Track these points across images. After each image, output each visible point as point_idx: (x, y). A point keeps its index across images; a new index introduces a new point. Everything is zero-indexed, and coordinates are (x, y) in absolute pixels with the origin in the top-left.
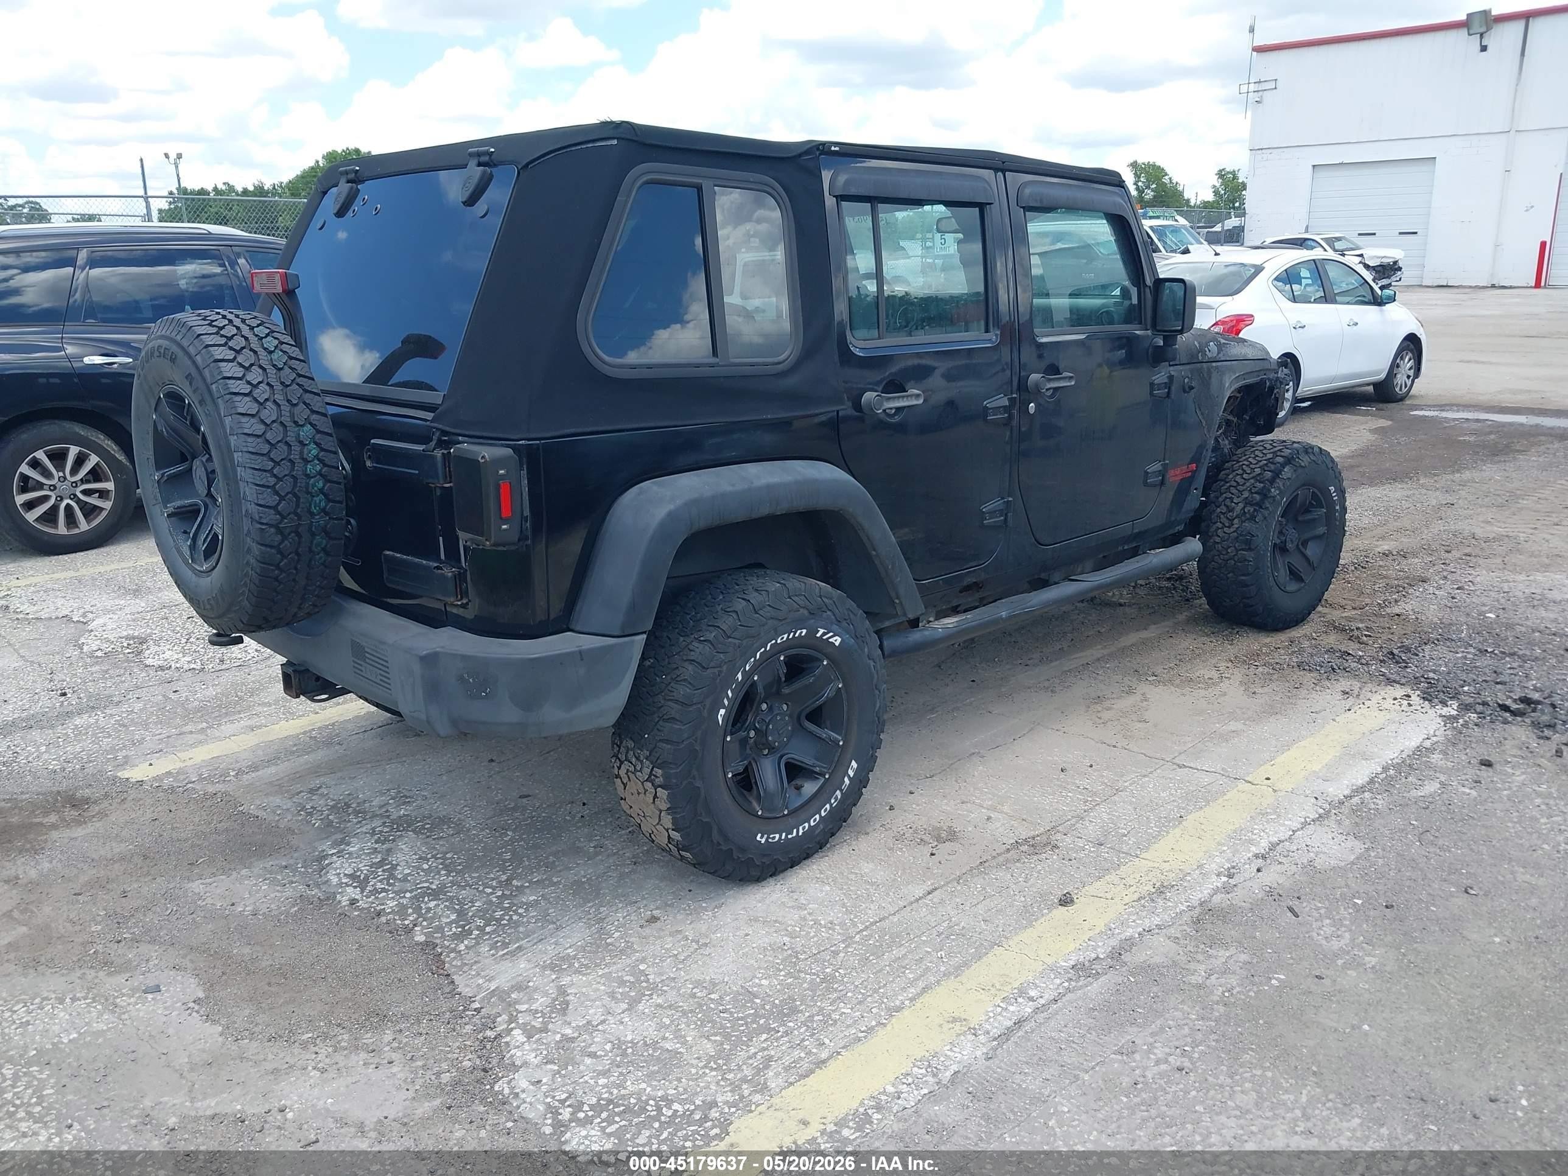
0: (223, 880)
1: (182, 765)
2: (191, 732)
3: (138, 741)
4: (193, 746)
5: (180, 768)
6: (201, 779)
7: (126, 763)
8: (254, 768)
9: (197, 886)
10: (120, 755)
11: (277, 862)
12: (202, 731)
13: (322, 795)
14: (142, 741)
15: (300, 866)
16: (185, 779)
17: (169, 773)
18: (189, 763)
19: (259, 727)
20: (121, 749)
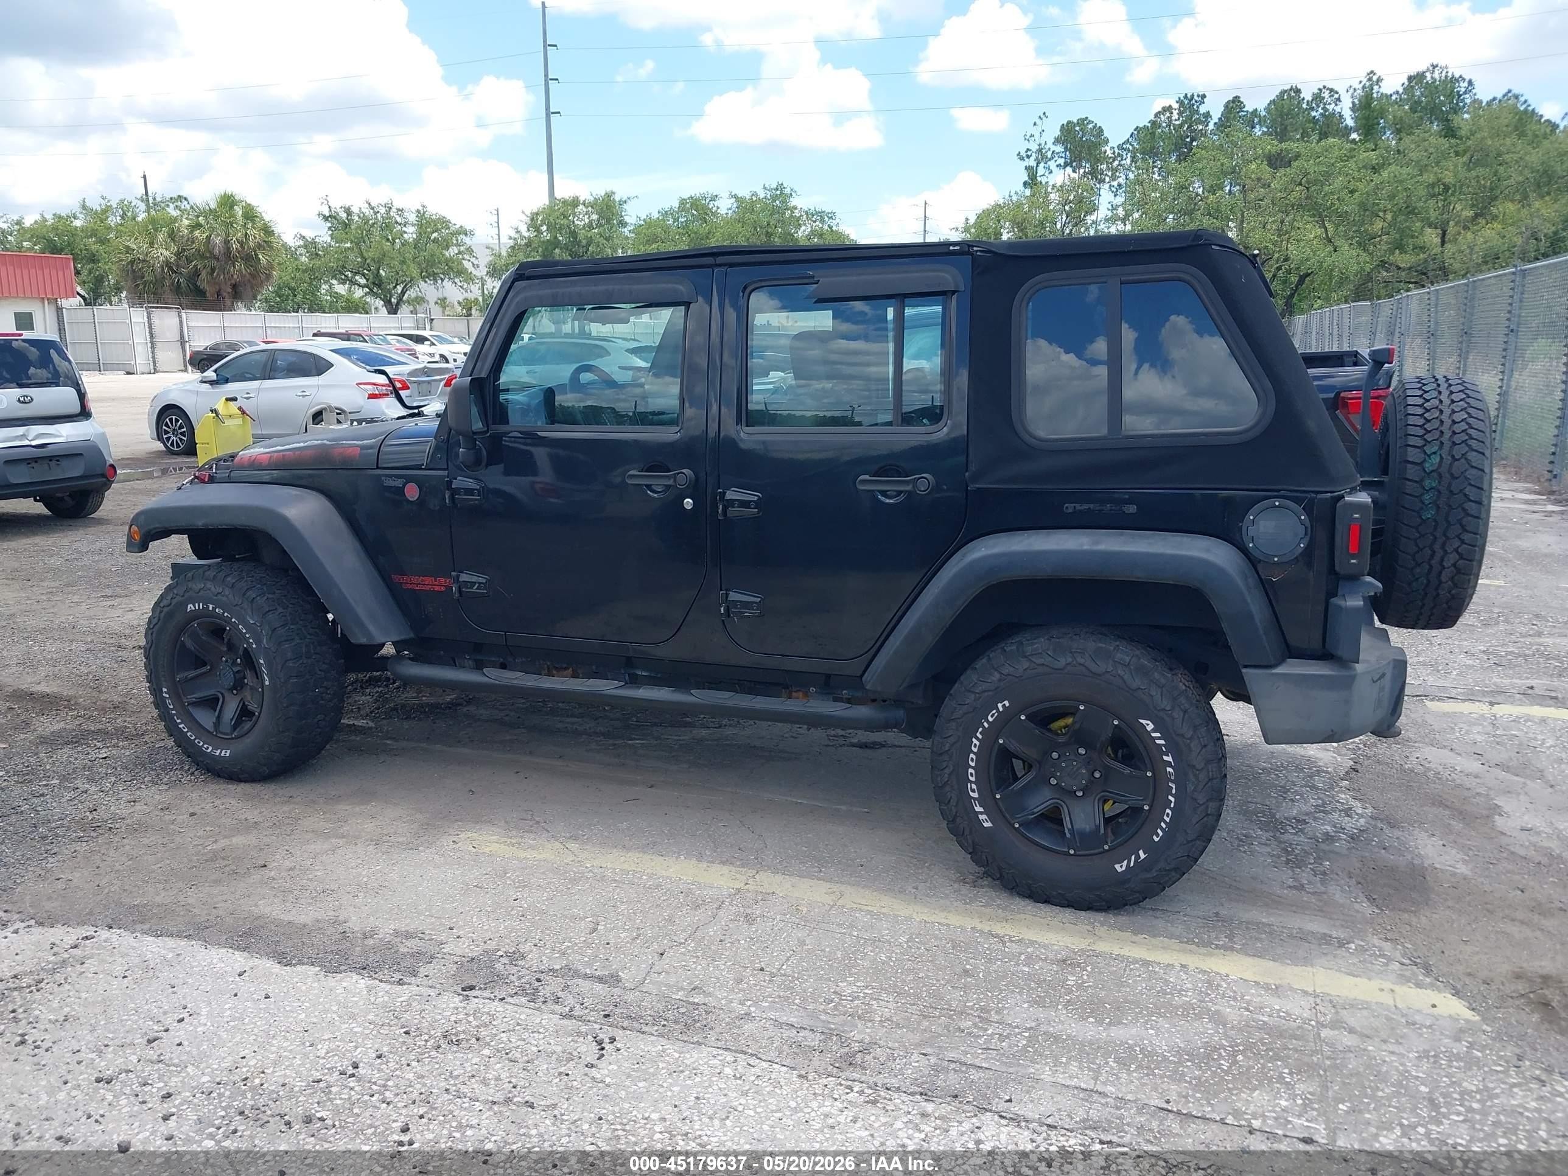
0: (1439, 863)
1: (1397, 988)
2: (1352, 1031)
3: (1428, 1057)
4: (1366, 1006)
5: (1402, 984)
6: (1390, 960)
7: (1461, 1031)
8: (1325, 939)
9: (1462, 869)
10: (1462, 1048)
11: (1388, 855)
12: (1336, 1024)
13: (1295, 880)
14: (1424, 1055)
15: (1374, 843)
16: (1406, 970)
17: (1419, 985)
18: (1388, 985)
19: (1267, 987)
20: (1458, 1058)
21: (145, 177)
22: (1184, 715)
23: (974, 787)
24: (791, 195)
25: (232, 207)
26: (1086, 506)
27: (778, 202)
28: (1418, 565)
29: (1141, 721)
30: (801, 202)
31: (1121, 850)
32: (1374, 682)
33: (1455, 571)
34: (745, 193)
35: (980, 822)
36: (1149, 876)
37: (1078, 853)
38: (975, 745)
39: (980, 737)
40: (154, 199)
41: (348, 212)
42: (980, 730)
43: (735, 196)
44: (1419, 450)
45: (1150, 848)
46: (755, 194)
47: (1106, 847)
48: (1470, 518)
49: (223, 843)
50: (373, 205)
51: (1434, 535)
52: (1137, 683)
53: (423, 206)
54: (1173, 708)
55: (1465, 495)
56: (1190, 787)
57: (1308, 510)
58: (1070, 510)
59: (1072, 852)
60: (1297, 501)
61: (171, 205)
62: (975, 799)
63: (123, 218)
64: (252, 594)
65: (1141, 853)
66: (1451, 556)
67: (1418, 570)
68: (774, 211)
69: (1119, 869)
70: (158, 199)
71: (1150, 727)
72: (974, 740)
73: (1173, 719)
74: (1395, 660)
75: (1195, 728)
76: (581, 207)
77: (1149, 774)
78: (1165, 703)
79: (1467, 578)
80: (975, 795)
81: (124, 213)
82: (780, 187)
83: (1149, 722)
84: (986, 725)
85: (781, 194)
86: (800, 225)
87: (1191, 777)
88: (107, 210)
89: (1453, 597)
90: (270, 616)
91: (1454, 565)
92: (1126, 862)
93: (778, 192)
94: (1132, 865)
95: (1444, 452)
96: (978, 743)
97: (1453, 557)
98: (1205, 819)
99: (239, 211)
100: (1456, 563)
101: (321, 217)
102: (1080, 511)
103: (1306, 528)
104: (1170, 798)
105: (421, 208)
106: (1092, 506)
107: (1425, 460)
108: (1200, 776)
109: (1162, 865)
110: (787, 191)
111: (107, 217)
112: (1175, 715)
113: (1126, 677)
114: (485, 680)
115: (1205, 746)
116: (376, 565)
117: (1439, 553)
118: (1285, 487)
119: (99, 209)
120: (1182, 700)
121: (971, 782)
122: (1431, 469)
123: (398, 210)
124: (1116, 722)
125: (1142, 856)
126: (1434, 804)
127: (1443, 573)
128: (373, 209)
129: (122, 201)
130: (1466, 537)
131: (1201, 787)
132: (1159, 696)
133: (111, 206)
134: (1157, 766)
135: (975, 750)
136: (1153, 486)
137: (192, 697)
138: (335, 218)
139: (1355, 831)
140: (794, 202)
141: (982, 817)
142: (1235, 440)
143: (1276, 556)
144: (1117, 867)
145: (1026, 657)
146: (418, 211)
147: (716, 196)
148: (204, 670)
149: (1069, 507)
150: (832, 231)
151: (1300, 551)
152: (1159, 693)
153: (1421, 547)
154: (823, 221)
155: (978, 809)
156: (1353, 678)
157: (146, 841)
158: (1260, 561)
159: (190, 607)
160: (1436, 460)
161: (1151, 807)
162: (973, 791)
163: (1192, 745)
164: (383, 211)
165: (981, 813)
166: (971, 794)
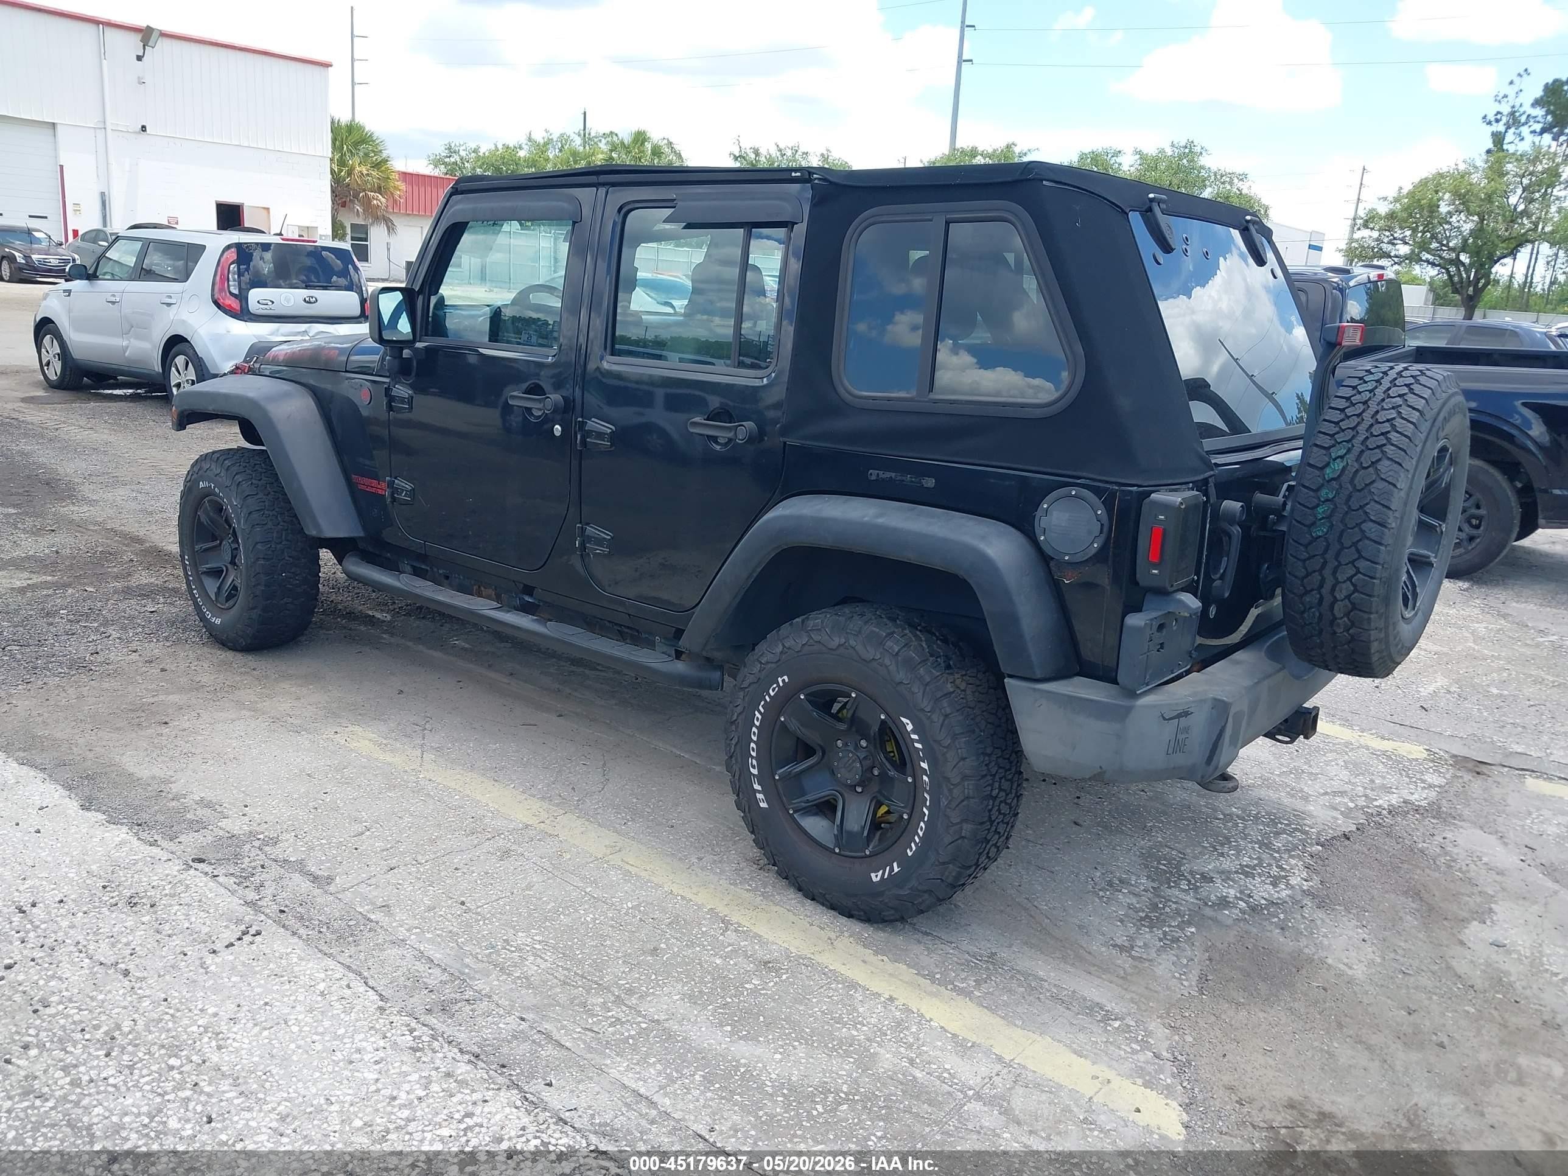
1: (1117, 1080)
4: (1055, 1090)
5: (1130, 1078)
6: (1147, 1048)
9: (1358, 971)
11: (1278, 936)
12: (996, 1100)
15: (1275, 920)
16: (1155, 1063)
17: (1150, 1084)
18: (1109, 1075)
21: (585, 113)
22: (944, 720)
23: (754, 762)
24: (1201, 153)
25: (643, 144)
26: (888, 475)
27: (1185, 161)
28: (1307, 592)
29: (902, 719)
30: (1208, 162)
31: (878, 859)
32: (1164, 719)
33: (1350, 606)
34: (1151, 150)
35: (757, 801)
36: (901, 892)
37: (842, 853)
38: (758, 718)
39: (762, 710)
40: (589, 134)
41: (757, 153)
42: (762, 703)
43: (1140, 153)
44: (1324, 452)
45: (904, 861)
46: (1162, 151)
47: (867, 853)
48: (1367, 542)
49: (162, 697)
50: (780, 146)
51: (1324, 558)
52: (901, 676)
53: (828, 150)
54: (932, 711)
55: (1366, 513)
56: (944, 802)
57: (1108, 505)
58: (874, 478)
59: (837, 850)
60: (1097, 492)
61: (603, 140)
62: (754, 775)
63: (561, 151)
64: (239, 478)
65: (895, 865)
66: (1344, 586)
67: (1307, 599)
68: (1179, 169)
69: (874, 879)
70: (593, 134)
71: (910, 727)
72: (756, 713)
73: (932, 722)
74: (1215, 699)
75: (955, 737)
76: (979, 157)
77: (910, 780)
78: (925, 703)
79: (1366, 616)
80: (755, 771)
81: (562, 146)
82: (1190, 144)
83: (908, 721)
84: (767, 698)
85: (1189, 152)
86: (1205, 186)
87: (946, 791)
88: (548, 142)
89: (1353, 638)
90: (250, 500)
91: (1348, 597)
92: (881, 872)
93: (1187, 151)
94: (886, 877)
95: (1351, 458)
96: (760, 717)
97: (1345, 589)
98: (960, 841)
99: (648, 146)
100: (1351, 595)
101: (732, 156)
102: (883, 480)
103: (1102, 525)
104: (925, 810)
105: (825, 153)
106: (893, 475)
107: (1328, 464)
108: (955, 791)
109: (914, 883)
110: (1198, 149)
111: (548, 150)
112: (935, 717)
113: (891, 668)
114: (397, 584)
115: (964, 759)
116: (341, 462)
117: (1329, 582)
118: (1084, 474)
119: (542, 142)
120: (945, 703)
121: (753, 757)
122: (1331, 476)
123: (804, 153)
124: (883, 717)
125: (896, 869)
126: (1405, 893)
127: (1336, 606)
128: (780, 150)
129: (562, 135)
130: (1362, 564)
131: (953, 805)
132: (920, 694)
133: (552, 139)
134: (916, 773)
135: (757, 724)
136: (956, 459)
137: (204, 568)
138: (744, 158)
139: (1263, 902)
140: (1204, 161)
141: (760, 796)
142: (1038, 413)
143: (1067, 554)
144: (873, 875)
145: (807, 632)
146: (822, 155)
147: (1120, 152)
148: (214, 544)
149: (873, 474)
150: (1241, 194)
151: (1093, 551)
152: (921, 691)
153: (1310, 570)
154: (1231, 183)
155: (757, 787)
156: (1129, 709)
157: (106, 685)
158: (1052, 559)
159: (201, 485)
160: (1338, 466)
161: (910, 816)
162: (754, 767)
163: (948, 755)
164: (789, 153)
165: (759, 792)
166: (752, 769)
